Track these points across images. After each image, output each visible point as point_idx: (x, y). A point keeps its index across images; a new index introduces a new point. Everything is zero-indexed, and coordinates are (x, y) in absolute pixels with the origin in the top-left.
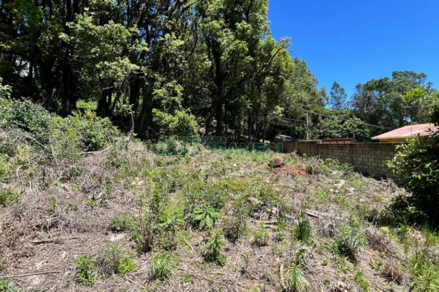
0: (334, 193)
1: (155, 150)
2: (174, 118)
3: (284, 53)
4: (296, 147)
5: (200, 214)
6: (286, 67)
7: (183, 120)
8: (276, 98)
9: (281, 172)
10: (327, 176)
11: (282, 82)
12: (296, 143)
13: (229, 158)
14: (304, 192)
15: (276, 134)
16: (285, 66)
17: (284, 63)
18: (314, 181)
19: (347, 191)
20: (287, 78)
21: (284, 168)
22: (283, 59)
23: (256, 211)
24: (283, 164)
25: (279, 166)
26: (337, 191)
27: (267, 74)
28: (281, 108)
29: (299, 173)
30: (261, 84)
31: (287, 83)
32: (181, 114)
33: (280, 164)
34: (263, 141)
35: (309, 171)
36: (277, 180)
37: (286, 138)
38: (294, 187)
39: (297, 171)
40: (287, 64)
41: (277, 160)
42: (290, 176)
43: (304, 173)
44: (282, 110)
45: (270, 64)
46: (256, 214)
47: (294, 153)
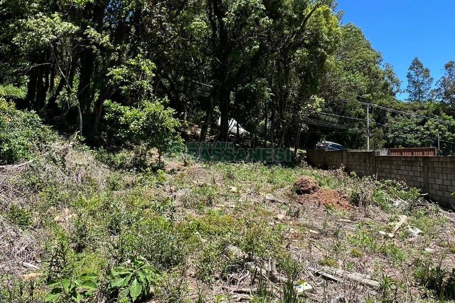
0: (386, 237)
1: (111, 164)
2: (141, 113)
3: (326, 13)
4: (345, 160)
5: (123, 276)
6: (329, 34)
7: (154, 116)
8: (314, 83)
9: (310, 202)
10: (382, 208)
11: (323, 58)
12: (345, 154)
13: (230, 177)
14: (335, 235)
15: (317, 138)
16: (326, 32)
17: (325, 29)
18: (361, 217)
19: (408, 235)
20: (330, 52)
21: (315, 195)
22: (324, 21)
23: (233, 270)
24: (314, 188)
25: (308, 192)
26: (391, 235)
27: (300, 45)
28: (320, 99)
29: (338, 203)
30: (289, 60)
31: (331, 60)
32: (154, 106)
33: (310, 189)
34: (296, 151)
35: (355, 201)
36: (297, 215)
37: (333, 146)
38: (321, 227)
39: (334, 200)
40: (330, 29)
41: (304, 182)
42: (322, 208)
43: (347, 203)
44: (320, 103)
45: (303, 30)
46: (233, 275)
47: (339, 170)
